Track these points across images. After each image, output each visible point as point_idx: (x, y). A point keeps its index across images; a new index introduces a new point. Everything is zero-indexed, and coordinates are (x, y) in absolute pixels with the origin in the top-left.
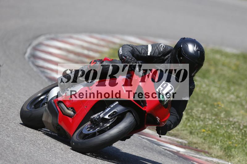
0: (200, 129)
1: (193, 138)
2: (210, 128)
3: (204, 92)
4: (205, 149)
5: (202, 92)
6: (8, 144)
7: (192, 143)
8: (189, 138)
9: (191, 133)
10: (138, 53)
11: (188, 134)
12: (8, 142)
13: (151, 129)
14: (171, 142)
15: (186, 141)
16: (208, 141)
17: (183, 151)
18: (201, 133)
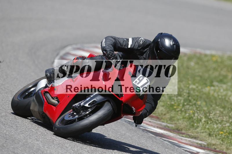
0: (218, 131)
1: (212, 140)
2: (228, 130)
3: (222, 96)
4: (223, 150)
5: (220, 97)
6: (37, 147)
7: (211, 144)
8: (208, 140)
9: (210, 135)
10: (119, 45)
11: (207, 136)
12: (37, 145)
13: (172, 132)
14: (192, 144)
15: (205, 142)
16: (225, 143)
17: (203, 152)
18: (219, 134)
